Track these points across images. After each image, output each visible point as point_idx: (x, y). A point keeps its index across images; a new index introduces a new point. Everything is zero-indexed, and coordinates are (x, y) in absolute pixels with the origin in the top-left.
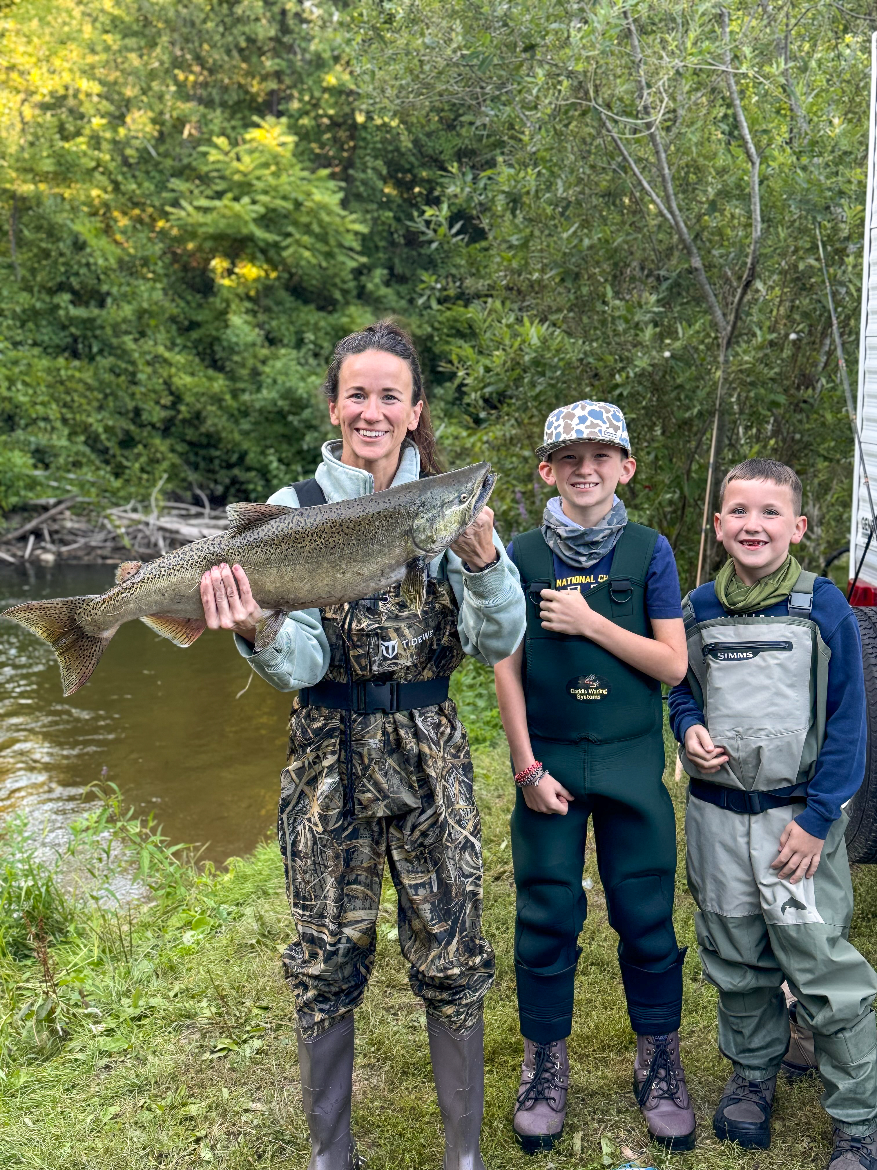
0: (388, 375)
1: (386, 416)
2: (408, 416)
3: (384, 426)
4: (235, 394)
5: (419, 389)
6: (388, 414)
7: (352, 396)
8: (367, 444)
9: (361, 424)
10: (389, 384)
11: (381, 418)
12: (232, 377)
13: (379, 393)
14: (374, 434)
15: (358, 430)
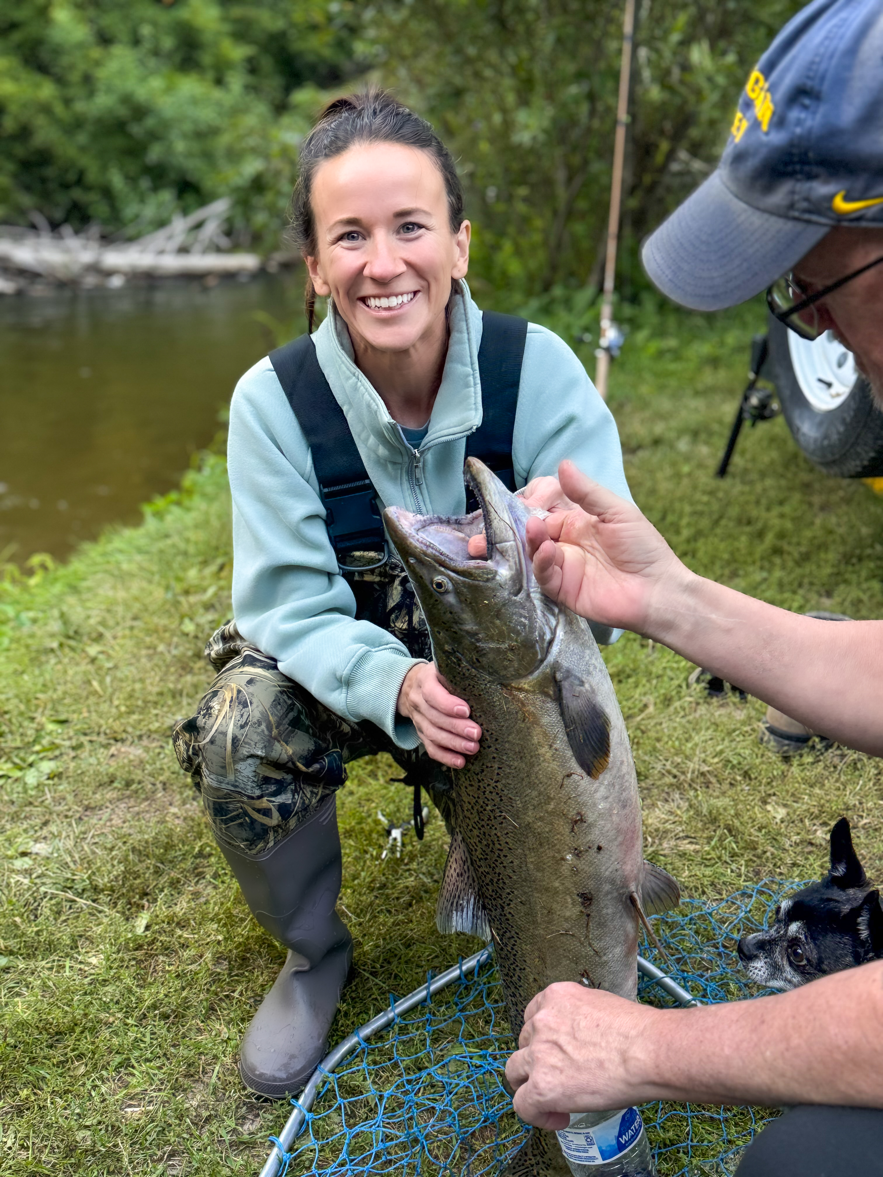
0: (398, 186)
1: (408, 264)
2: (449, 253)
3: (409, 283)
4: (67, 102)
5: (459, 198)
6: (413, 258)
7: (341, 238)
8: (386, 322)
9: (368, 289)
10: (405, 203)
11: (403, 268)
12: (60, 81)
13: (388, 224)
14: (394, 301)
15: (364, 300)
